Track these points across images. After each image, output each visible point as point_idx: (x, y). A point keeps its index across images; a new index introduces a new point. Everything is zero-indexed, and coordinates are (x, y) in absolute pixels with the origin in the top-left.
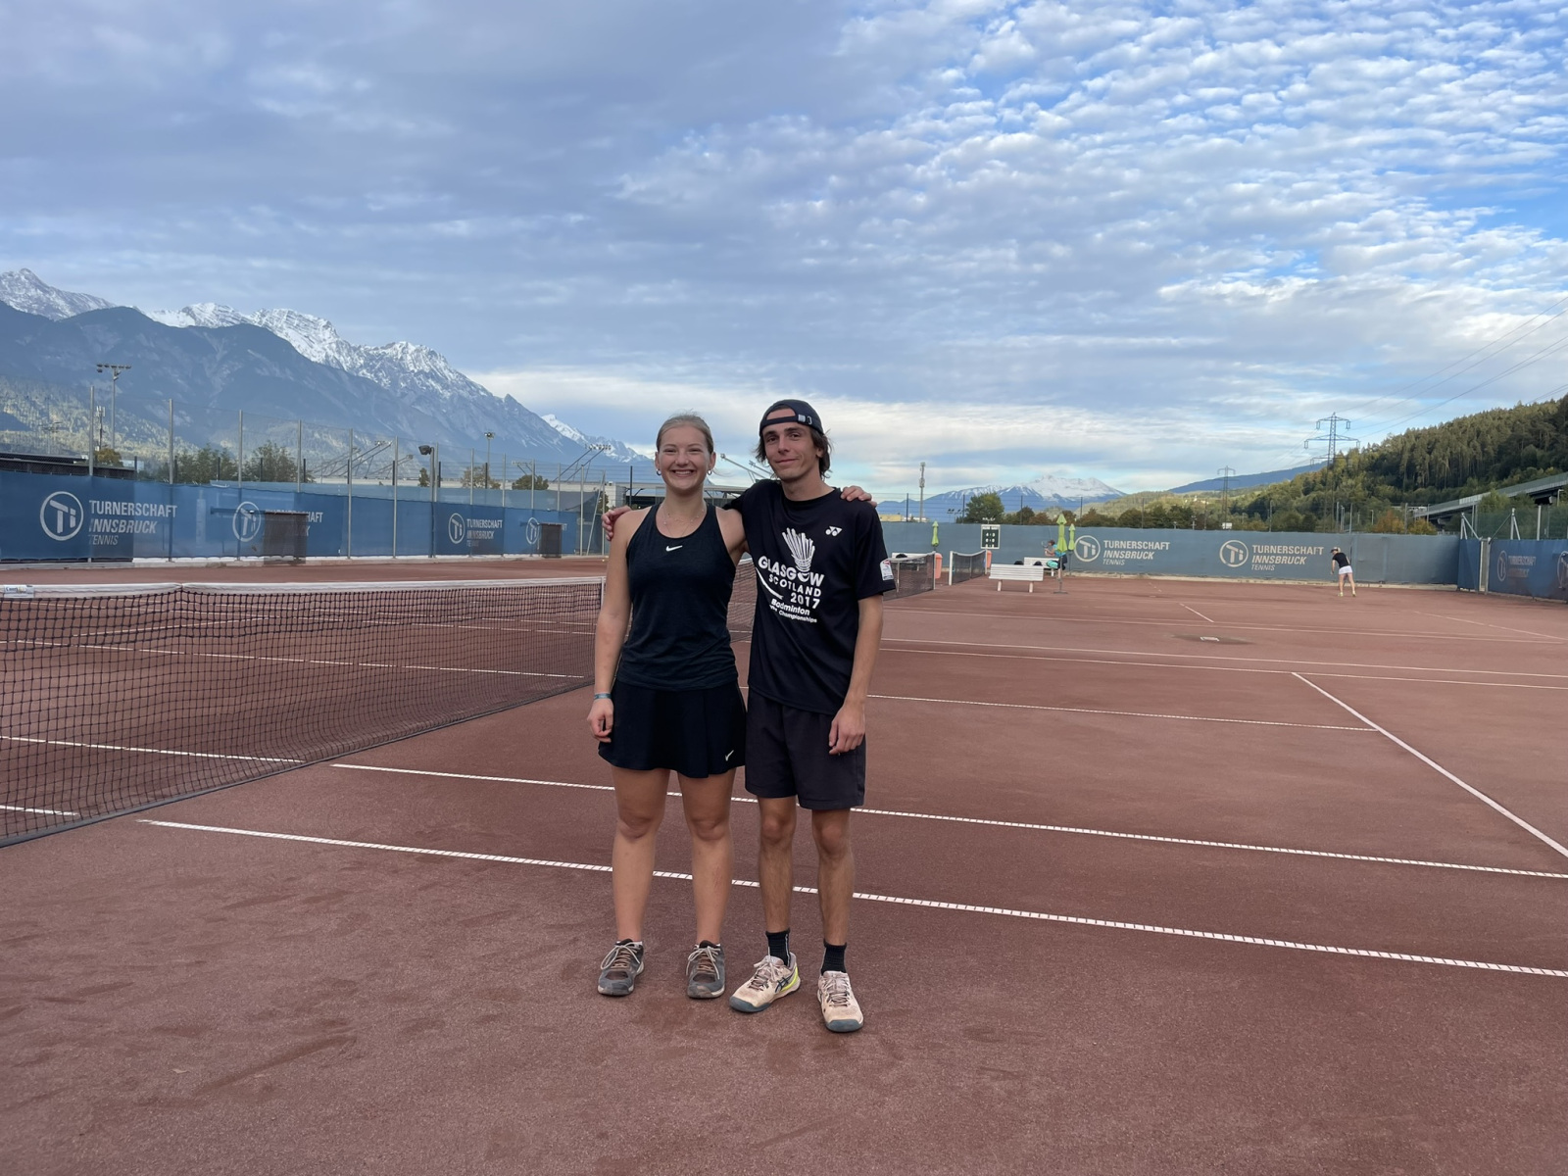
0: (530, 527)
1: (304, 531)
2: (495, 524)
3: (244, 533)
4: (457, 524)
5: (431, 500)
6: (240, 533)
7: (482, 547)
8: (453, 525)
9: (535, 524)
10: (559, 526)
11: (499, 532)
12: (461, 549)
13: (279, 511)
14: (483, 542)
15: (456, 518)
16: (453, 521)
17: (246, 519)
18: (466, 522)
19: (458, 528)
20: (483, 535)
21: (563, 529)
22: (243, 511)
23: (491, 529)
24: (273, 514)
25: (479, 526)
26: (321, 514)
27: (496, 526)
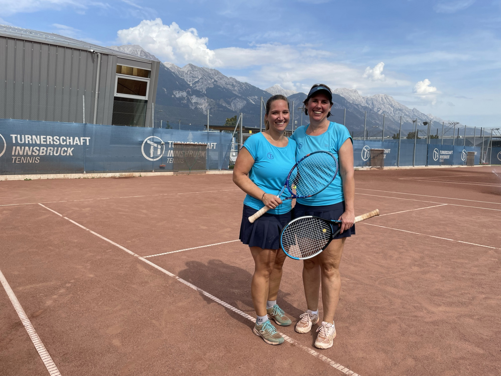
0: (463, 153)
1: (384, 156)
2: (450, 152)
3: (365, 158)
4: (436, 152)
5: (427, 143)
6: (364, 157)
7: (446, 162)
8: (435, 153)
9: (465, 152)
10: (474, 153)
11: (451, 156)
12: (438, 163)
13: (376, 149)
14: (445, 160)
15: (436, 150)
16: (435, 152)
17: (366, 153)
18: (440, 152)
19: (437, 154)
20: (445, 157)
21: (475, 154)
22: (365, 149)
23: (448, 155)
24: (374, 150)
25: (444, 154)
26: (390, 150)
27: (450, 153)
